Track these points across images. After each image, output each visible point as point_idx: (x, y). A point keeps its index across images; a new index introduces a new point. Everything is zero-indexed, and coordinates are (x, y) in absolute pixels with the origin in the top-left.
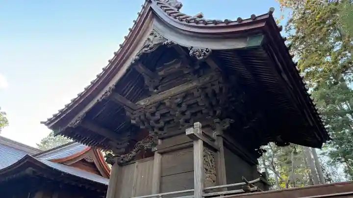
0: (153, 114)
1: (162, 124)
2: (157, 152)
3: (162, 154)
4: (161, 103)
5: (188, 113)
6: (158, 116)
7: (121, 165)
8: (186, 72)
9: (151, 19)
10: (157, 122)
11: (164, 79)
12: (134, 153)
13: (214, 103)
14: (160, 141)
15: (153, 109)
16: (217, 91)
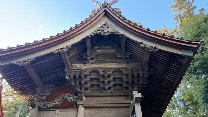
0: (85, 77)
1: (89, 85)
2: (82, 105)
3: (85, 108)
4: (95, 71)
5: (112, 83)
6: (88, 79)
7: (40, 109)
8: (118, 57)
9: (103, 17)
10: (86, 83)
11: (99, 56)
12: (57, 103)
13: (136, 82)
14: (84, 98)
15: (88, 73)
16: (141, 75)
